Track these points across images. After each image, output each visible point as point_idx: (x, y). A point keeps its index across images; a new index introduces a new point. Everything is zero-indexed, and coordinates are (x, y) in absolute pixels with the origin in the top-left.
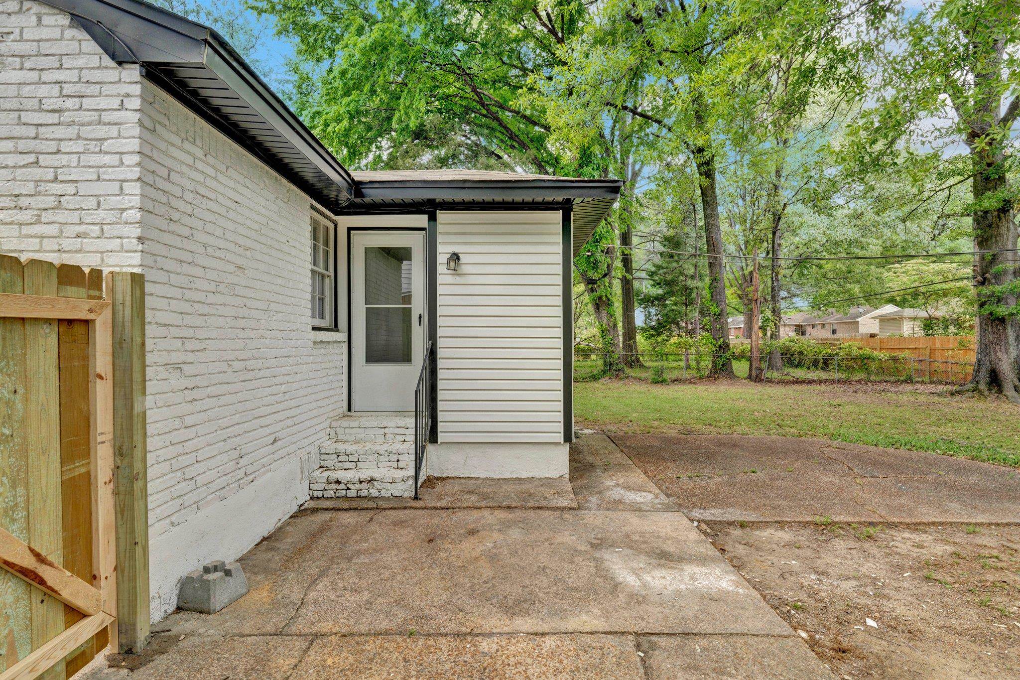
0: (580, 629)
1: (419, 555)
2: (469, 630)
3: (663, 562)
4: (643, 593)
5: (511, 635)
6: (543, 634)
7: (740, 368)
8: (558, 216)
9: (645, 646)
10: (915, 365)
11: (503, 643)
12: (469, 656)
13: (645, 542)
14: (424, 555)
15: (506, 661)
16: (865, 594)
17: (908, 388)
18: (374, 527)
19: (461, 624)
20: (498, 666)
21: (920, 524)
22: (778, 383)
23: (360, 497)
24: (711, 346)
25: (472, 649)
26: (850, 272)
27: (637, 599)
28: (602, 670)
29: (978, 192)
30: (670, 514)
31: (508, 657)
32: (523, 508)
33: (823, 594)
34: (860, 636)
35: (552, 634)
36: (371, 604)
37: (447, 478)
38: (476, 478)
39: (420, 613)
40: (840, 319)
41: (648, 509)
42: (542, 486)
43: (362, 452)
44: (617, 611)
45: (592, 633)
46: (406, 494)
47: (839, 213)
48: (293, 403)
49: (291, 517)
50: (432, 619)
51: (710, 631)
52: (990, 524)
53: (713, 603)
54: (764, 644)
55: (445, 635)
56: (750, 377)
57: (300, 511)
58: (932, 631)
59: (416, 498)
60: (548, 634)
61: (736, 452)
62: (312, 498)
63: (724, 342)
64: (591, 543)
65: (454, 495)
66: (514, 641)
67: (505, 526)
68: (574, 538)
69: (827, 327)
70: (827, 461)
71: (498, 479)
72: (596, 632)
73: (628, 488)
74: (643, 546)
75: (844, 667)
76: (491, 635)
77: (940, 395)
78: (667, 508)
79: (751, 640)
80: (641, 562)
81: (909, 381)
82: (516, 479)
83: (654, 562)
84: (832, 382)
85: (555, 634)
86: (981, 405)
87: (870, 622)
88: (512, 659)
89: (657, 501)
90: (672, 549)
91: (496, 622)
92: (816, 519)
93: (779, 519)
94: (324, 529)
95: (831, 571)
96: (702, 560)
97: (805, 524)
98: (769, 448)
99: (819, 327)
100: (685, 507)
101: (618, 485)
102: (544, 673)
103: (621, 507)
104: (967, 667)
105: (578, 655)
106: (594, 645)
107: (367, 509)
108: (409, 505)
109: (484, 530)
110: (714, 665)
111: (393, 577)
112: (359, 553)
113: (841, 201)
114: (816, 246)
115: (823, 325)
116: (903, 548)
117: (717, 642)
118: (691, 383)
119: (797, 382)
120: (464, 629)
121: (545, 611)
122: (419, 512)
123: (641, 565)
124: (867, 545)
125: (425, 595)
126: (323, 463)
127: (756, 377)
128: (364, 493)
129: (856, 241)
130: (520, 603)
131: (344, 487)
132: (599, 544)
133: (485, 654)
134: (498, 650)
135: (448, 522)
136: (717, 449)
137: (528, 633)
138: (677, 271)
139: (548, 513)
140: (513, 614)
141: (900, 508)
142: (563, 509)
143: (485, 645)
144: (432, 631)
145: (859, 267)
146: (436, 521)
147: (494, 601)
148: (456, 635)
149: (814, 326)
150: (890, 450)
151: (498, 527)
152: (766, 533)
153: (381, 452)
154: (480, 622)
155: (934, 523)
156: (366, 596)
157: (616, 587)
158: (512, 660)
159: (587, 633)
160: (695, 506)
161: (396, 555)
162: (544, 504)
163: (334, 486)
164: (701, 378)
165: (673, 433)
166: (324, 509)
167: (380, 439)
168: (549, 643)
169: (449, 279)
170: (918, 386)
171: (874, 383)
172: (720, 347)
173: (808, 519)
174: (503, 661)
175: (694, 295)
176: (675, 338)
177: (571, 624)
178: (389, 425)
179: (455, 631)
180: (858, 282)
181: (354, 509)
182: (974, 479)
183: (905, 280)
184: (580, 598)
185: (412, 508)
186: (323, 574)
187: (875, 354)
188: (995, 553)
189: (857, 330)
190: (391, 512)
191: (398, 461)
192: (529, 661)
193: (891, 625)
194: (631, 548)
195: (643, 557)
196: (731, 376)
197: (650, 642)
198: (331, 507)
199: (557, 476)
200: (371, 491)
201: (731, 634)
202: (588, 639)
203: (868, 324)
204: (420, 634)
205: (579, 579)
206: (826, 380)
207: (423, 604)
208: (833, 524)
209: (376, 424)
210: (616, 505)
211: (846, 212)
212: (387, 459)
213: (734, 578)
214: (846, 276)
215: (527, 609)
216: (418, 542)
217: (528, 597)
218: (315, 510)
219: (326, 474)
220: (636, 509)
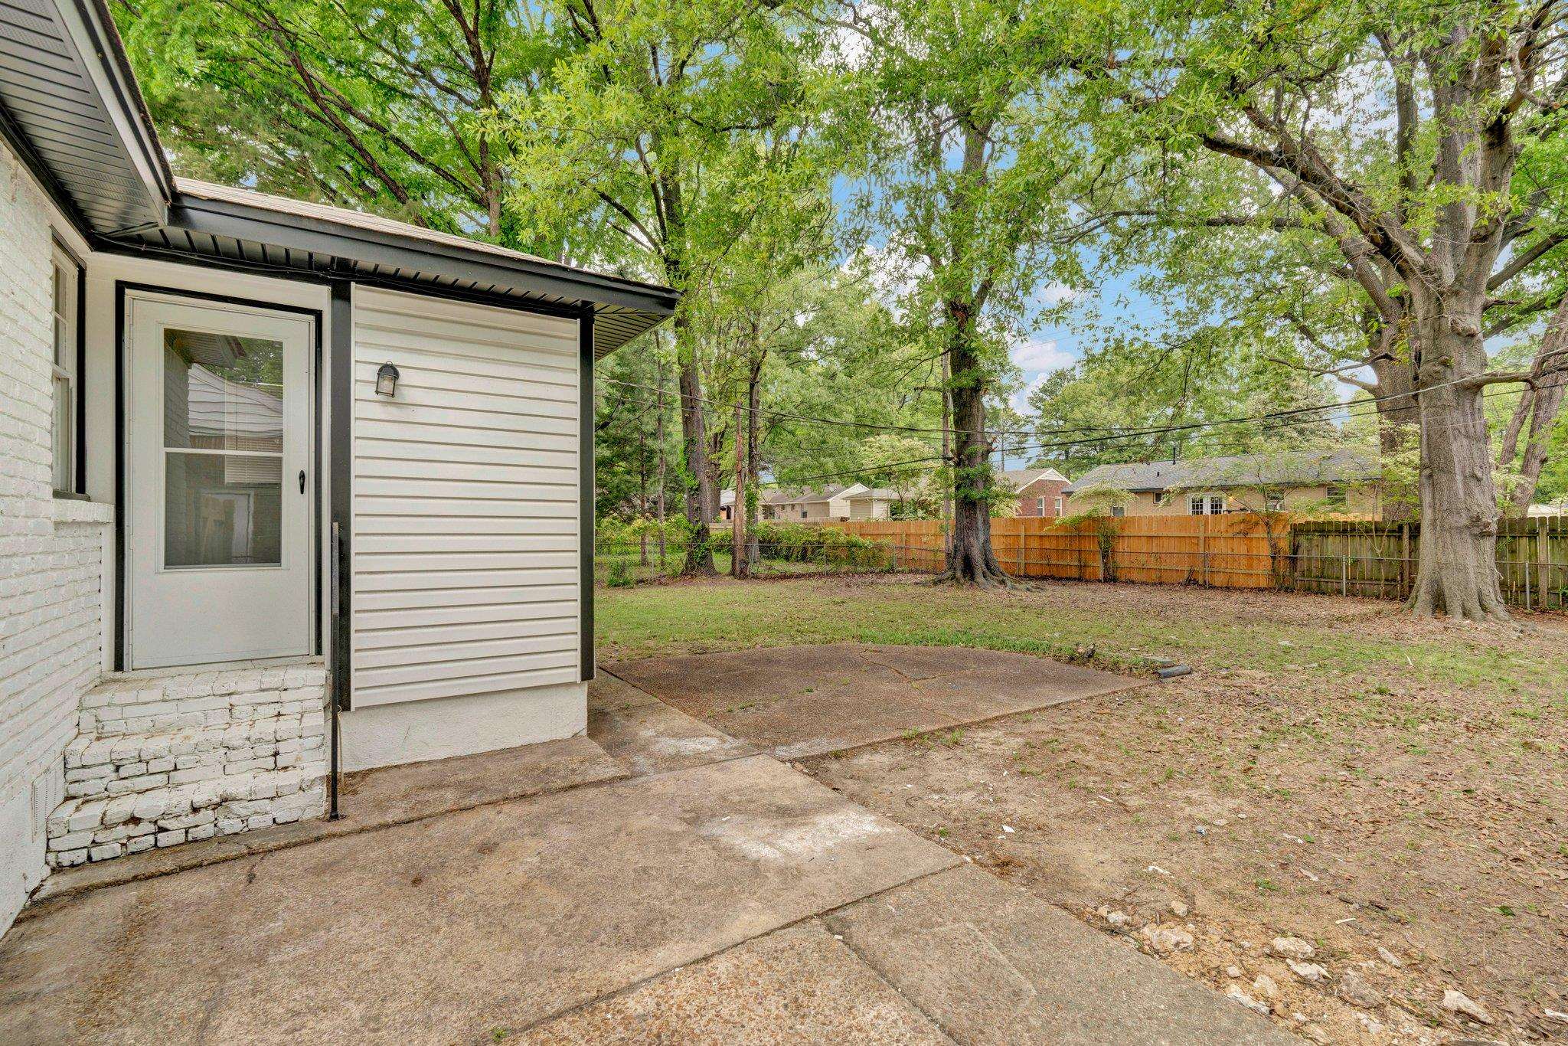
0: (751, 934)
1: (410, 910)
2: (594, 994)
3: (789, 820)
4: (793, 864)
5: (664, 975)
6: (706, 959)
7: (721, 562)
8: (573, 327)
9: (837, 927)
10: (897, 554)
11: (660, 992)
12: (621, 1029)
13: (751, 801)
14: (423, 908)
15: (681, 1013)
16: (986, 802)
17: (892, 579)
18: (267, 888)
19: (577, 989)
20: (674, 1023)
21: (986, 721)
22: (765, 579)
23: (195, 841)
24: (687, 533)
25: (619, 1017)
26: (824, 442)
27: (791, 874)
28: (811, 973)
29: (956, 369)
30: (754, 759)
31: (680, 1007)
32: (549, 792)
33: (955, 812)
34: (1008, 845)
35: (718, 953)
36: (377, 1019)
37: (371, 771)
38: (429, 762)
39: (489, 1000)
40: (811, 498)
41: (723, 758)
42: (554, 754)
43: (184, 749)
44: (778, 896)
45: (768, 934)
46: (309, 815)
47: (813, 368)
48: (18, 661)
49: (18, 922)
50: (517, 1000)
51: (892, 884)
52: (1034, 711)
53: (873, 852)
54: (948, 880)
55: (559, 1015)
56: (733, 573)
57: (35, 904)
58: (1053, 823)
59: (334, 815)
60: (713, 955)
61: (776, 668)
62: (58, 869)
63: (703, 527)
64: (685, 820)
65: (406, 796)
66: (674, 982)
67: (538, 827)
68: (655, 817)
69: (797, 508)
70: (875, 667)
71: (471, 756)
72: (772, 931)
73: (676, 735)
74: (752, 806)
75: (1014, 880)
76: (632, 987)
77: (924, 585)
78: (746, 754)
79: (933, 880)
80: (763, 828)
81: (891, 571)
82: (502, 751)
83: (779, 822)
84: (821, 575)
85: (723, 952)
86: (960, 594)
87: (1007, 829)
88: (688, 1008)
89: (727, 746)
90: (787, 802)
91: (624, 968)
92: (905, 734)
93: (868, 741)
94: (138, 925)
95: (946, 787)
96: (829, 807)
97: (894, 742)
98: (809, 660)
99: (789, 509)
100: (765, 747)
101: (660, 734)
102: (744, 1007)
103: (687, 763)
104: (1093, 847)
105: (771, 967)
106: (780, 947)
107: (225, 860)
108: (324, 832)
109: (505, 840)
110: (918, 920)
111: (387, 960)
112: (274, 942)
113: (813, 356)
114: (790, 407)
115: (793, 506)
116: (987, 747)
117: (906, 894)
118: (661, 583)
119: (785, 577)
120: (584, 995)
121: (689, 927)
122: (352, 841)
123: (767, 831)
124: (958, 752)
125: (477, 969)
126: (74, 789)
127: (740, 573)
128: (206, 831)
129: (830, 407)
130: (644, 928)
131: (152, 828)
132: (695, 818)
133: (643, 1018)
134: (658, 1004)
135: (427, 844)
136: (753, 669)
137: (685, 965)
138: (632, 425)
139: (591, 793)
140: (645, 947)
141: (963, 708)
142: (611, 781)
143: (634, 1004)
144: (532, 1019)
145: (833, 438)
146: (401, 848)
147: (603, 938)
148: (578, 1008)
149: (783, 507)
150: (920, 647)
151: (526, 830)
152: (864, 760)
153: (236, 743)
154: (601, 975)
155: (996, 718)
156: (356, 1011)
157: (756, 868)
158: (690, 1009)
159: (762, 935)
160: (775, 744)
161: (362, 924)
162: (578, 779)
163: (122, 831)
164: (674, 576)
165: (682, 654)
166: (107, 885)
167: (220, 719)
168: (723, 966)
169: (377, 411)
170: (900, 576)
171: (861, 574)
172: (698, 533)
173: (897, 735)
174: (677, 1016)
175: (656, 461)
176: (640, 521)
177: (735, 931)
178: (241, 687)
179: (572, 1003)
180: (830, 455)
181: (192, 867)
182: (1001, 668)
183: (879, 456)
184: (721, 894)
185: (332, 836)
186: (214, 1004)
187: (861, 540)
188: (1051, 736)
189: (827, 513)
190: (289, 853)
191: (276, 754)
192: (714, 1000)
193: (1023, 826)
194: (739, 812)
195: (761, 821)
196: (712, 573)
197: (838, 919)
198: (129, 876)
199: (570, 735)
200: (223, 823)
201: (912, 881)
202: (769, 943)
203: (839, 506)
204: (514, 1031)
205: (703, 870)
206: (815, 574)
207: (482, 984)
208: (920, 736)
209: (208, 690)
210: (676, 761)
211: (819, 369)
212: (251, 754)
213: (873, 818)
214: (820, 448)
215: (661, 933)
216: (394, 890)
217: (651, 916)
218: (81, 894)
219: (94, 810)
220: (707, 760)
